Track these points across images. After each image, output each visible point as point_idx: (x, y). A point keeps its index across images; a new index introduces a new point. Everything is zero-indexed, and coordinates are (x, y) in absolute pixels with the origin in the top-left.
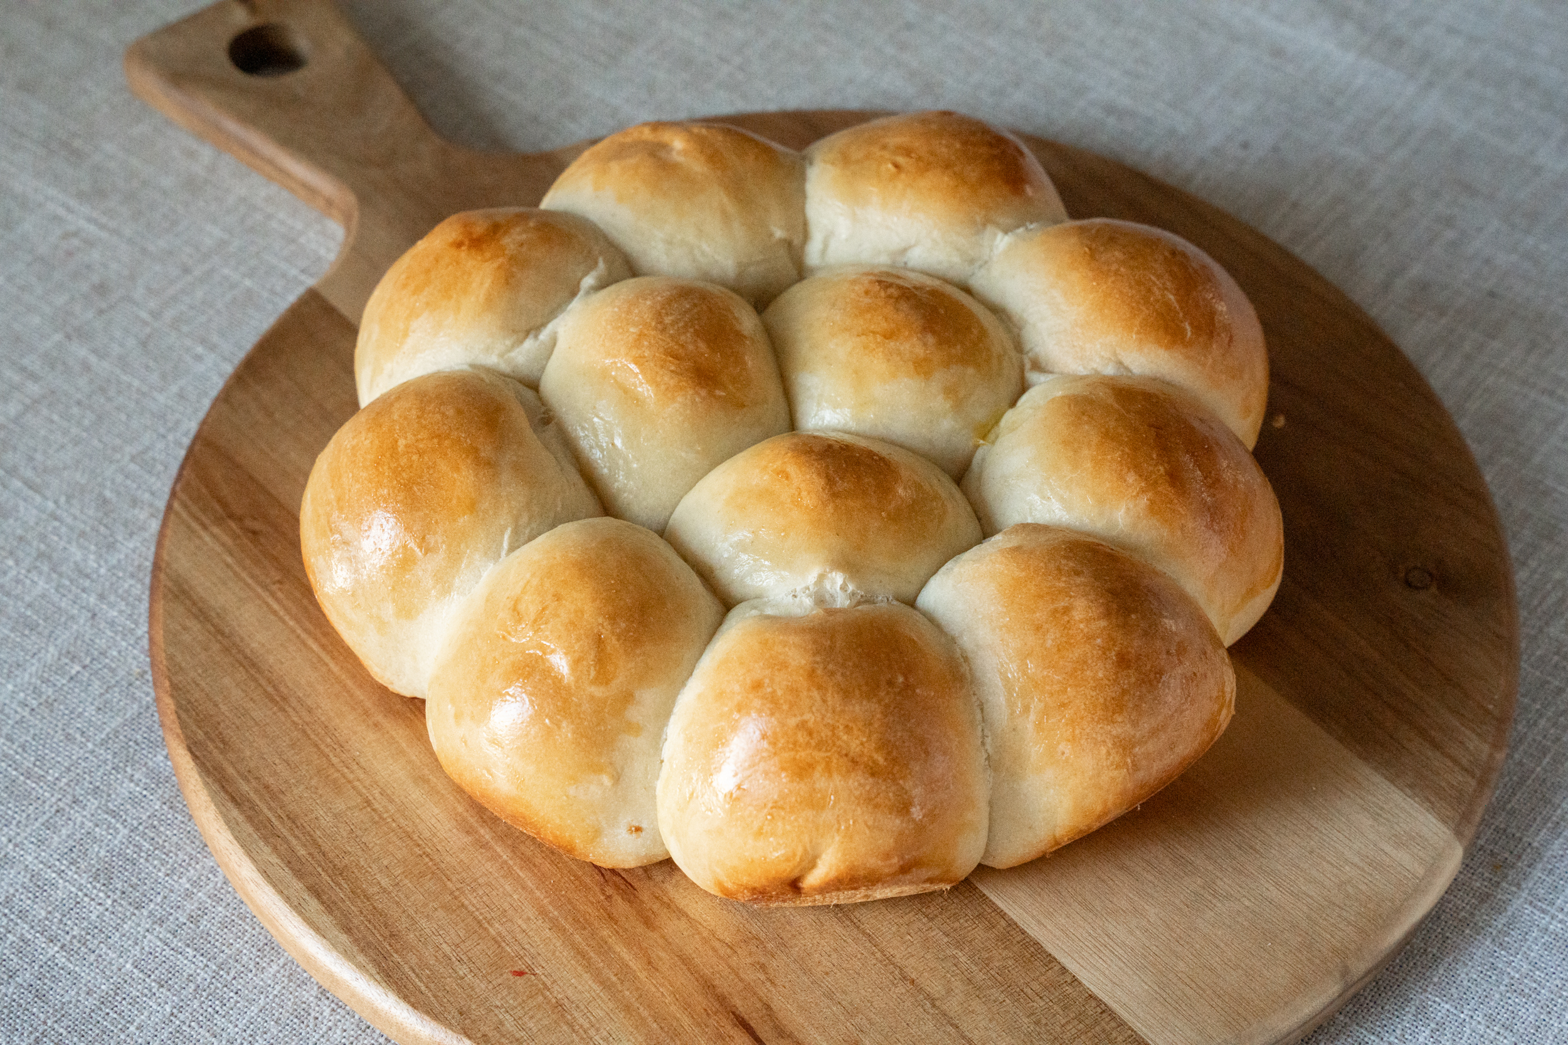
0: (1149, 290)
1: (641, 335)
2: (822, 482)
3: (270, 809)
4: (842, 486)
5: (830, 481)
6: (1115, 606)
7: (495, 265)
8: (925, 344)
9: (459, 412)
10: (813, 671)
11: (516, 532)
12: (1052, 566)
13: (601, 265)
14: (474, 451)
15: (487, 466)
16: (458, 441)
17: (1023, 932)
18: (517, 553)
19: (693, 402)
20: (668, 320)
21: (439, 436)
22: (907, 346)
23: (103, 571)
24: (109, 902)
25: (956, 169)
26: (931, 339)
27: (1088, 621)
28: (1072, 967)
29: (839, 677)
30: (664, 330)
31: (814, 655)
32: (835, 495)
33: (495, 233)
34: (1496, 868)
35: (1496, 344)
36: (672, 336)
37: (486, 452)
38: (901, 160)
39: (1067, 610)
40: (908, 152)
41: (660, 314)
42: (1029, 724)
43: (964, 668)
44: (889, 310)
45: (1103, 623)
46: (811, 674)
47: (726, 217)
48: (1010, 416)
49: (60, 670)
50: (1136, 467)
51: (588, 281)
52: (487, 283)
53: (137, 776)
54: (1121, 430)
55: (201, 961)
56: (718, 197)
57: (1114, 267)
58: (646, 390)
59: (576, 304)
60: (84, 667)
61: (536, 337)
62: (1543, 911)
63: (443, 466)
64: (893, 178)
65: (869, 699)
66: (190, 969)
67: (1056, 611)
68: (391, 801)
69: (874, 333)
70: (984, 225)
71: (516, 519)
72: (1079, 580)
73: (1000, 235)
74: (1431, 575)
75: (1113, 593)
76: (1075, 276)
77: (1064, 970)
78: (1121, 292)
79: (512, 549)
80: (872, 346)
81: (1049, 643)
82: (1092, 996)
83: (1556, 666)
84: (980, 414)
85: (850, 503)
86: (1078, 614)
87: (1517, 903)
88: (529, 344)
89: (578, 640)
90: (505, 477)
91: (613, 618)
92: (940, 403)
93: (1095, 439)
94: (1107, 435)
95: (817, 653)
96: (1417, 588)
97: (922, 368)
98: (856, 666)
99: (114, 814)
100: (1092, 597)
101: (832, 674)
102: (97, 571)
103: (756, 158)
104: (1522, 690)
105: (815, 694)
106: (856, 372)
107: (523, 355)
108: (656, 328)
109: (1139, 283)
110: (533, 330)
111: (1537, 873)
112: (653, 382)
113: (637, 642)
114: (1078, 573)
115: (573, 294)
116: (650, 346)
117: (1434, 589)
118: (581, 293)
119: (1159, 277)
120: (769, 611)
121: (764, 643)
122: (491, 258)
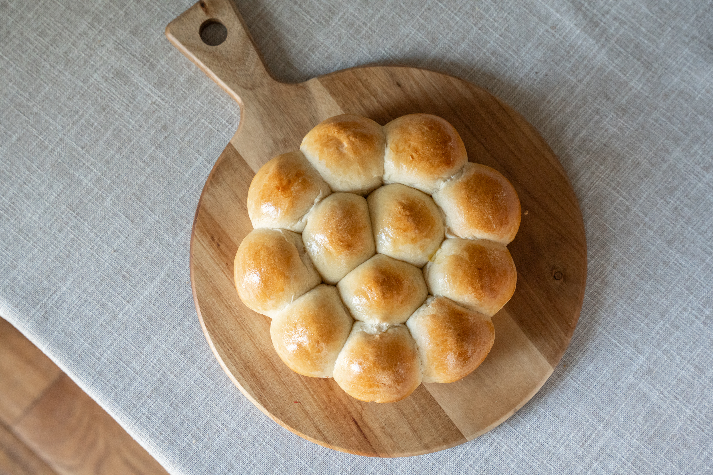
0: (484, 215)
1: (332, 233)
2: (381, 295)
3: (228, 345)
4: (387, 295)
5: (384, 294)
6: (459, 340)
7: (289, 200)
8: (415, 233)
9: (279, 260)
10: (375, 362)
11: (295, 295)
12: (444, 325)
13: (321, 193)
14: (283, 274)
15: (287, 278)
16: (279, 270)
17: (431, 395)
18: (296, 301)
19: (346, 255)
20: (340, 228)
21: (273, 268)
22: (410, 234)
23: (175, 244)
24: (186, 361)
25: (430, 161)
26: (417, 231)
27: (451, 345)
28: (443, 407)
29: (382, 365)
30: (338, 232)
31: (376, 357)
32: (385, 299)
33: (289, 185)
34: (565, 366)
35: (602, 167)
36: (341, 234)
37: (287, 274)
38: (414, 154)
39: (446, 341)
40: (416, 151)
41: (337, 225)
42: (433, 367)
43: (417, 352)
44: (405, 221)
45: (456, 345)
46: (374, 363)
47: (359, 173)
48: (439, 252)
49: (166, 281)
50: (472, 285)
51: (317, 200)
52: (287, 206)
53: (190, 319)
54: (469, 272)
55: (212, 382)
56: (357, 167)
57: (474, 206)
58: (333, 250)
59: (312, 209)
60: (172, 280)
61: (301, 220)
62: (574, 381)
63: (274, 278)
64: (411, 162)
65: (389, 370)
66: (209, 384)
67: (443, 341)
68: (261, 344)
69: (400, 228)
70: (438, 179)
71: (295, 293)
72: (451, 331)
73: (442, 182)
74: (562, 275)
75: (459, 335)
76: (462, 207)
77: (440, 408)
78: (475, 216)
79: (294, 300)
80: (400, 233)
81: (440, 350)
82: (447, 416)
83: (595, 297)
84: (430, 252)
85: (389, 300)
86: (449, 342)
87: (568, 378)
88: (299, 223)
89: (312, 342)
90: (292, 281)
91: (322, 337)
92: (419, 251)
93: (461, 274)
94: (465, 273)
95: (376, 356)
96: (557, 279)
97: (414, 241)
98: (387, 361)
99: (184, 332)
100: (453, 337)
101: (380, 363)
102: (173, 244)
103: (369, 150)
104: (584, 305)
105: (375, 369)
106: (394, 241)
107: (297, 226)
108: (336, 232)
109: (481, 212)
110: (300, 218)
111: (575, 368)
112: (335, 249)
113: (328, 342)
114: (450, 328)
115: (313, 204)
116: (334, 238)
117: (562, 280)
118: (315, 204)
119: (487, 209)
120: (365, 330)
121: (362, 349)
122: (288, 197)
